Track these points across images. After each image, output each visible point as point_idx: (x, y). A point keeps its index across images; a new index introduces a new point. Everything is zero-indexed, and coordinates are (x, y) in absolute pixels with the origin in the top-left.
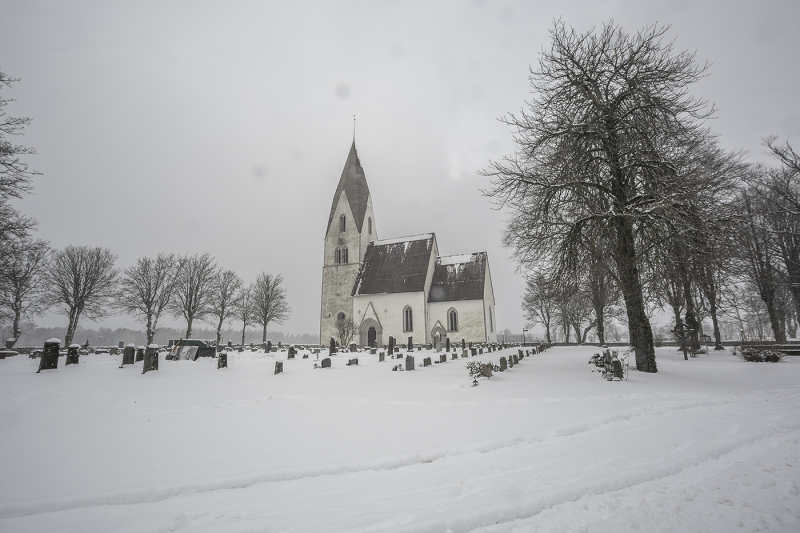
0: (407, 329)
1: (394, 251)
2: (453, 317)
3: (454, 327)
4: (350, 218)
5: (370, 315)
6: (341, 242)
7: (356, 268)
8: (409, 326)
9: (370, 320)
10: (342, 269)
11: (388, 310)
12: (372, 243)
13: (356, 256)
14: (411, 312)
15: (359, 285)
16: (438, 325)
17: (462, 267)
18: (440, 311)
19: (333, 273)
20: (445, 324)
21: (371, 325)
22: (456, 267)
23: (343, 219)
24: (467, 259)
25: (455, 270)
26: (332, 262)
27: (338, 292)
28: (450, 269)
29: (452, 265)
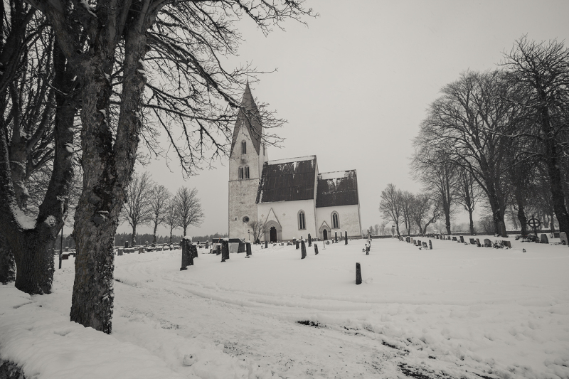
0: (301, 228)
1: (285, 170)
2: (335, 218)
3: (336, 225)
4: (250, 144)
5: (271, 218)
6: (243, 161)
7: (257, 182)
8: (302, 225)
9: (272, 221)
10: (245, 183)
11: (285, 213)
12: (267, 163)
13: (256, 173)
14: (303, 215)
15: (261, 195)
16: (324, 224)
17: (339, 181)
18: (326, 214)
19: (237, 186)
20: (330, 223)
21: (272, 226)
22: (335, 181)
23: (244, 145)
24: (342, 175)
25: (333, 183)
26: (236, 177)
27: (242, 200)
28: (330, 183)
29: (331, 180)
